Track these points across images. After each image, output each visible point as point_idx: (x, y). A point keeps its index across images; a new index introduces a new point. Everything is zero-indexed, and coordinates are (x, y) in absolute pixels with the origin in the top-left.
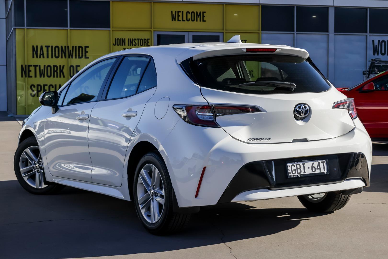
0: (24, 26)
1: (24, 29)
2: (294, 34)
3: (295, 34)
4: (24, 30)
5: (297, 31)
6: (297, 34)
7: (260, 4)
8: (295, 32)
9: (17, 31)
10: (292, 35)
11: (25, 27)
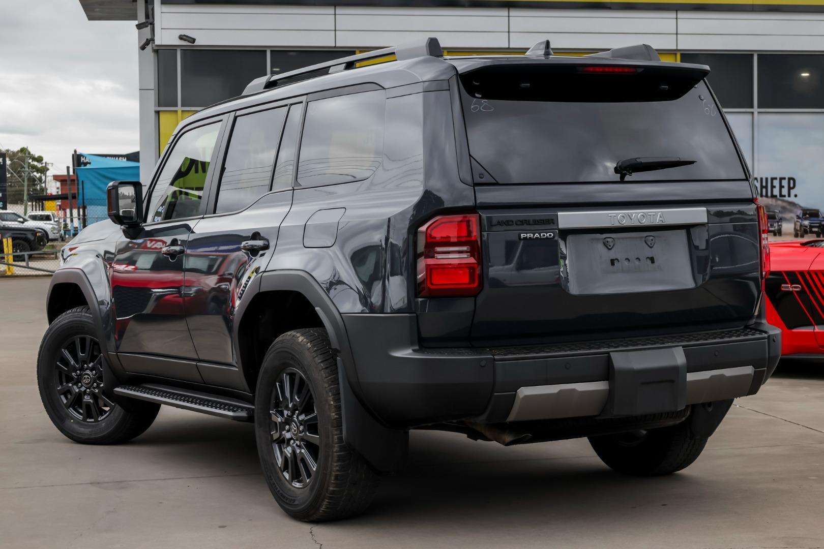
0: (176, 106)
1: (177, 111)
2: (752, 113)
3: (756, 114)
4: (177, 115)
5: (759, 107)
6: (759, 113)
7: (677, 50)
8: (756, 110)
9: (162, 116)
10: (749, 117)
11: (179, 108)
